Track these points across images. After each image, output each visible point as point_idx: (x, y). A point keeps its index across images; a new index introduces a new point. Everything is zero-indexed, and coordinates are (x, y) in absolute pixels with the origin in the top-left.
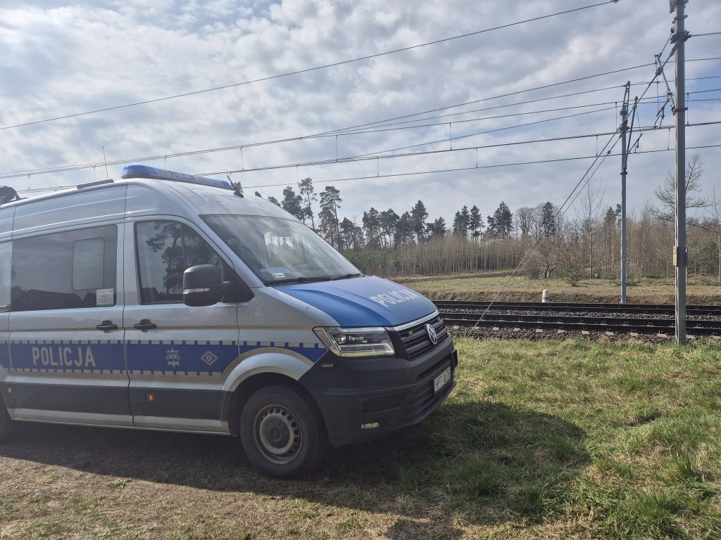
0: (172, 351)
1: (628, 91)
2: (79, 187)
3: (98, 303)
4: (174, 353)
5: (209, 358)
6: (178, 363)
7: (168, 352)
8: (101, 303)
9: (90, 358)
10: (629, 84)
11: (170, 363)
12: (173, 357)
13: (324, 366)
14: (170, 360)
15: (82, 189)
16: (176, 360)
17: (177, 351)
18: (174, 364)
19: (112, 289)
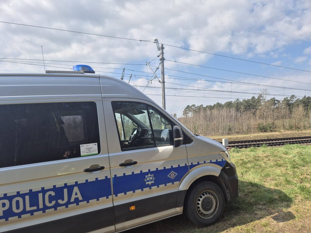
0: (149, 175)
1: (124, 71)
2: (47, 72)
3: (82, 154)
4: (151, 177)
5: (172, 175)
6: (153, 182)
7: (146, 176)
8: (86, 154)
9: (76, 194)
10: (124, 69)
11: (147, 183)
12: (149, 179)
13: (227, 168)
14: (148, 181)
15: (49, 74)
16: (152, 180)
17: (153, 175)
18: (150, 183)
19: (97, 143)
